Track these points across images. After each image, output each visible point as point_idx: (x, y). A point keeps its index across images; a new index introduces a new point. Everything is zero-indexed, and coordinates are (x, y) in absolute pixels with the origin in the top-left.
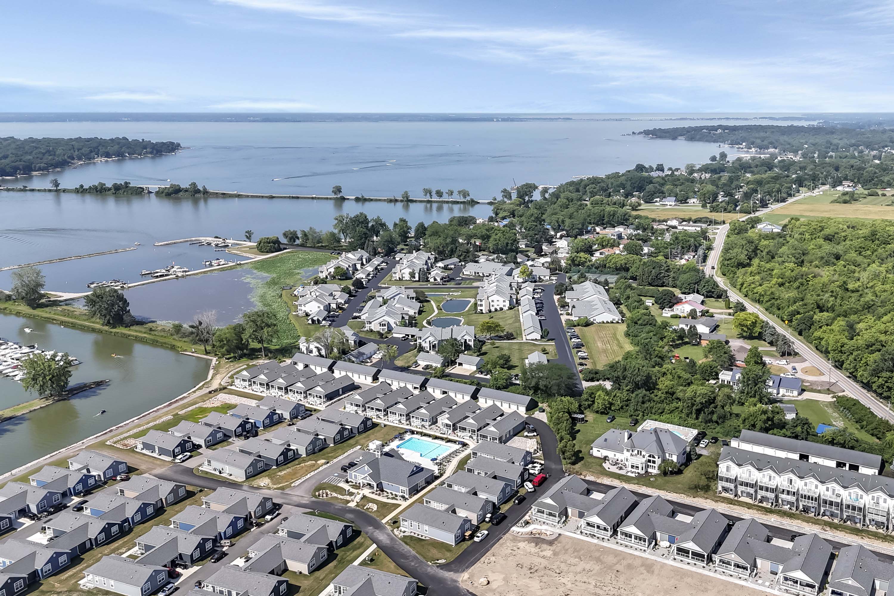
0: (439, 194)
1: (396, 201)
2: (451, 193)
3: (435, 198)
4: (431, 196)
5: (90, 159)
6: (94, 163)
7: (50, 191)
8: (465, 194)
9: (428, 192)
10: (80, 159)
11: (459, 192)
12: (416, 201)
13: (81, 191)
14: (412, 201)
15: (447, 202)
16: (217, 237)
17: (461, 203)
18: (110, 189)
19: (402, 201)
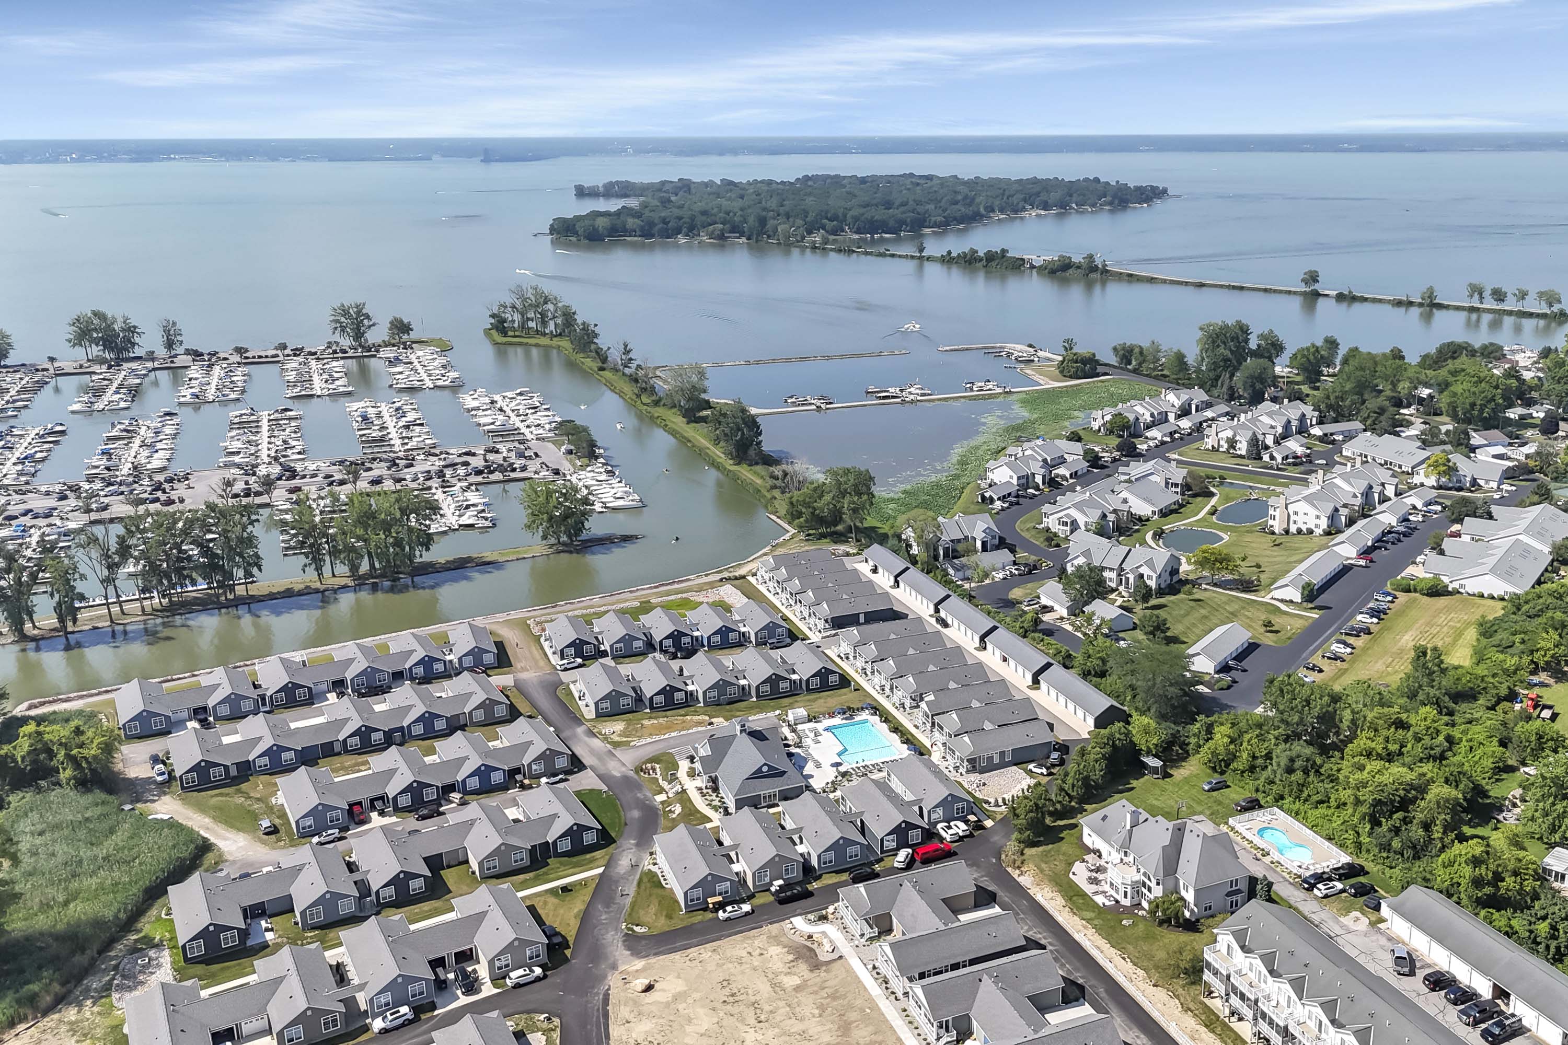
0: (1499, 296)
1: (1411, 304)
2: (1523, 295)
3: (1490, 304)
4: (1481, 298)
5: (1016, 211)
6: (1022, 218)
7: (912, 257)
8: (1551, 298)
9: (1477, 290)
10: (1002, 211)
11: (1541, 295)
12: (1447, 307)
13: (948, 260)
14: (1440, 306)
15: (1510, 313)
16: (1030, 346)
17: (1538, 316)
18: (981, 260)
19: (1421, 305)
